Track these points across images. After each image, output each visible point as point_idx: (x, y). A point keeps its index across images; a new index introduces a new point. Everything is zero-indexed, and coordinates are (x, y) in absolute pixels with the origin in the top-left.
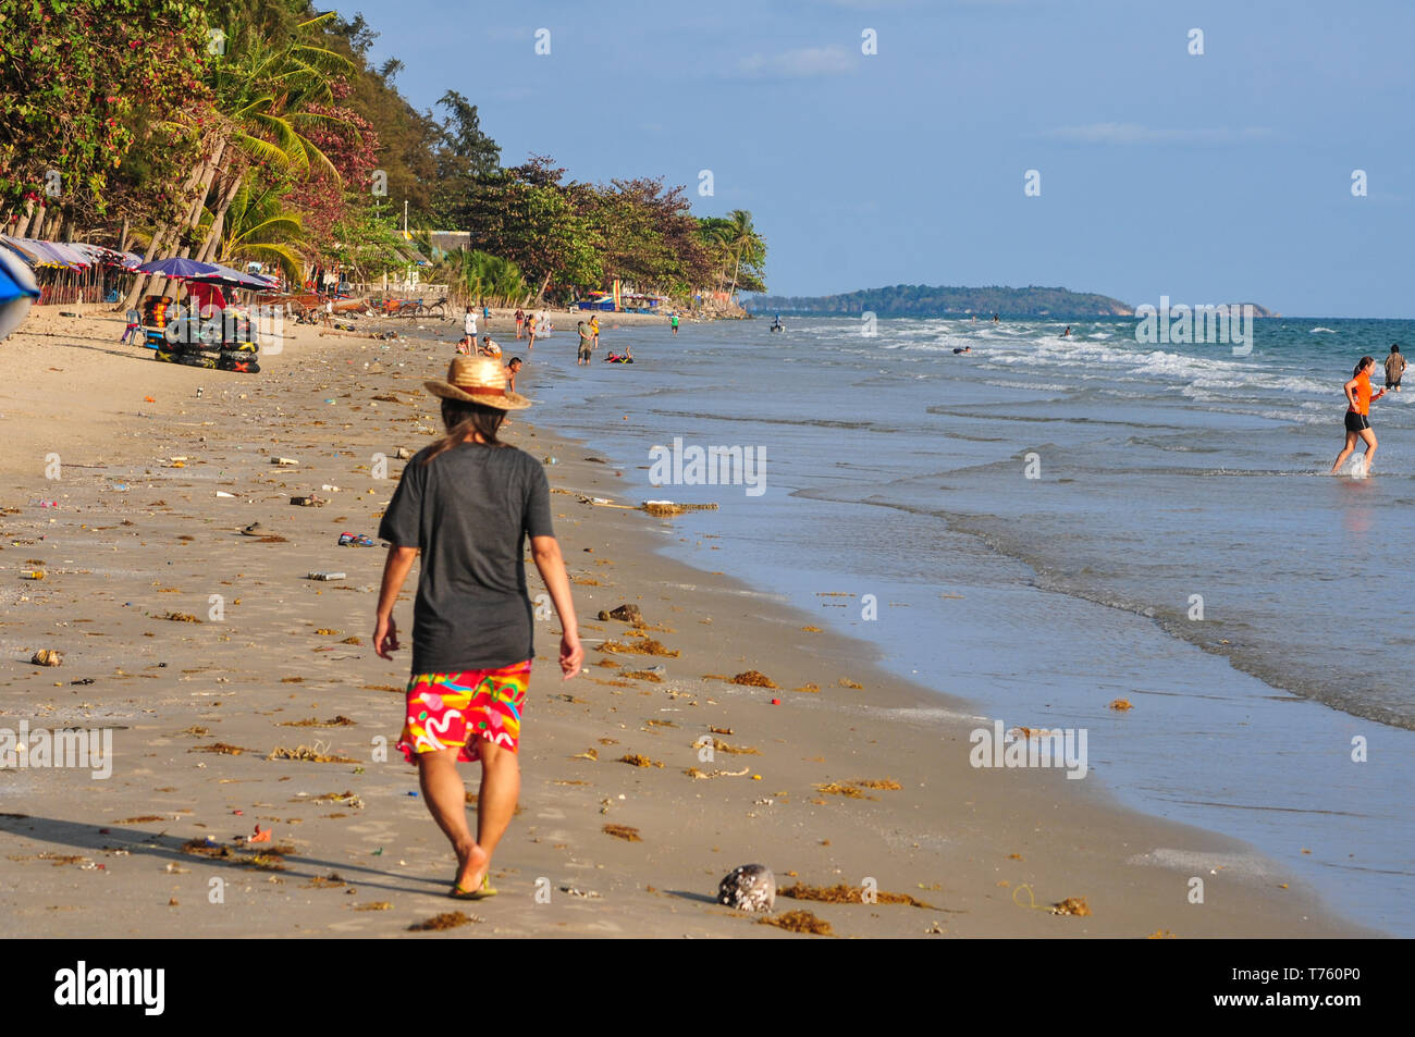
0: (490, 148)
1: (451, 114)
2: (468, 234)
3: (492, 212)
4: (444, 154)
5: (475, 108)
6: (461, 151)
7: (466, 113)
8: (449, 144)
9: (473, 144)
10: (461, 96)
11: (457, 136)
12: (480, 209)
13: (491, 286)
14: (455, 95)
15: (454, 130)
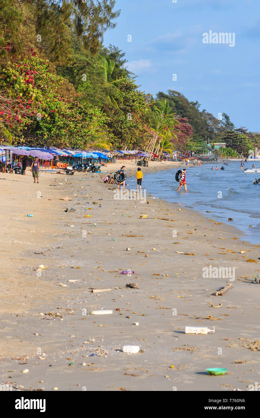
0: (232, 125)
1: (224, 118)
2: (225, 143)
3: (230, 138)
4: (222, 127)
5: (229, 116)
6: (226, 126)
7: (227, 118)
8: (223, 124)
9: (229, 124)
10: (226, 114)
11: (225, 122)
12: (227, 138)
13: (229, 154)
14: (225, 114)
15: (224, 121)
